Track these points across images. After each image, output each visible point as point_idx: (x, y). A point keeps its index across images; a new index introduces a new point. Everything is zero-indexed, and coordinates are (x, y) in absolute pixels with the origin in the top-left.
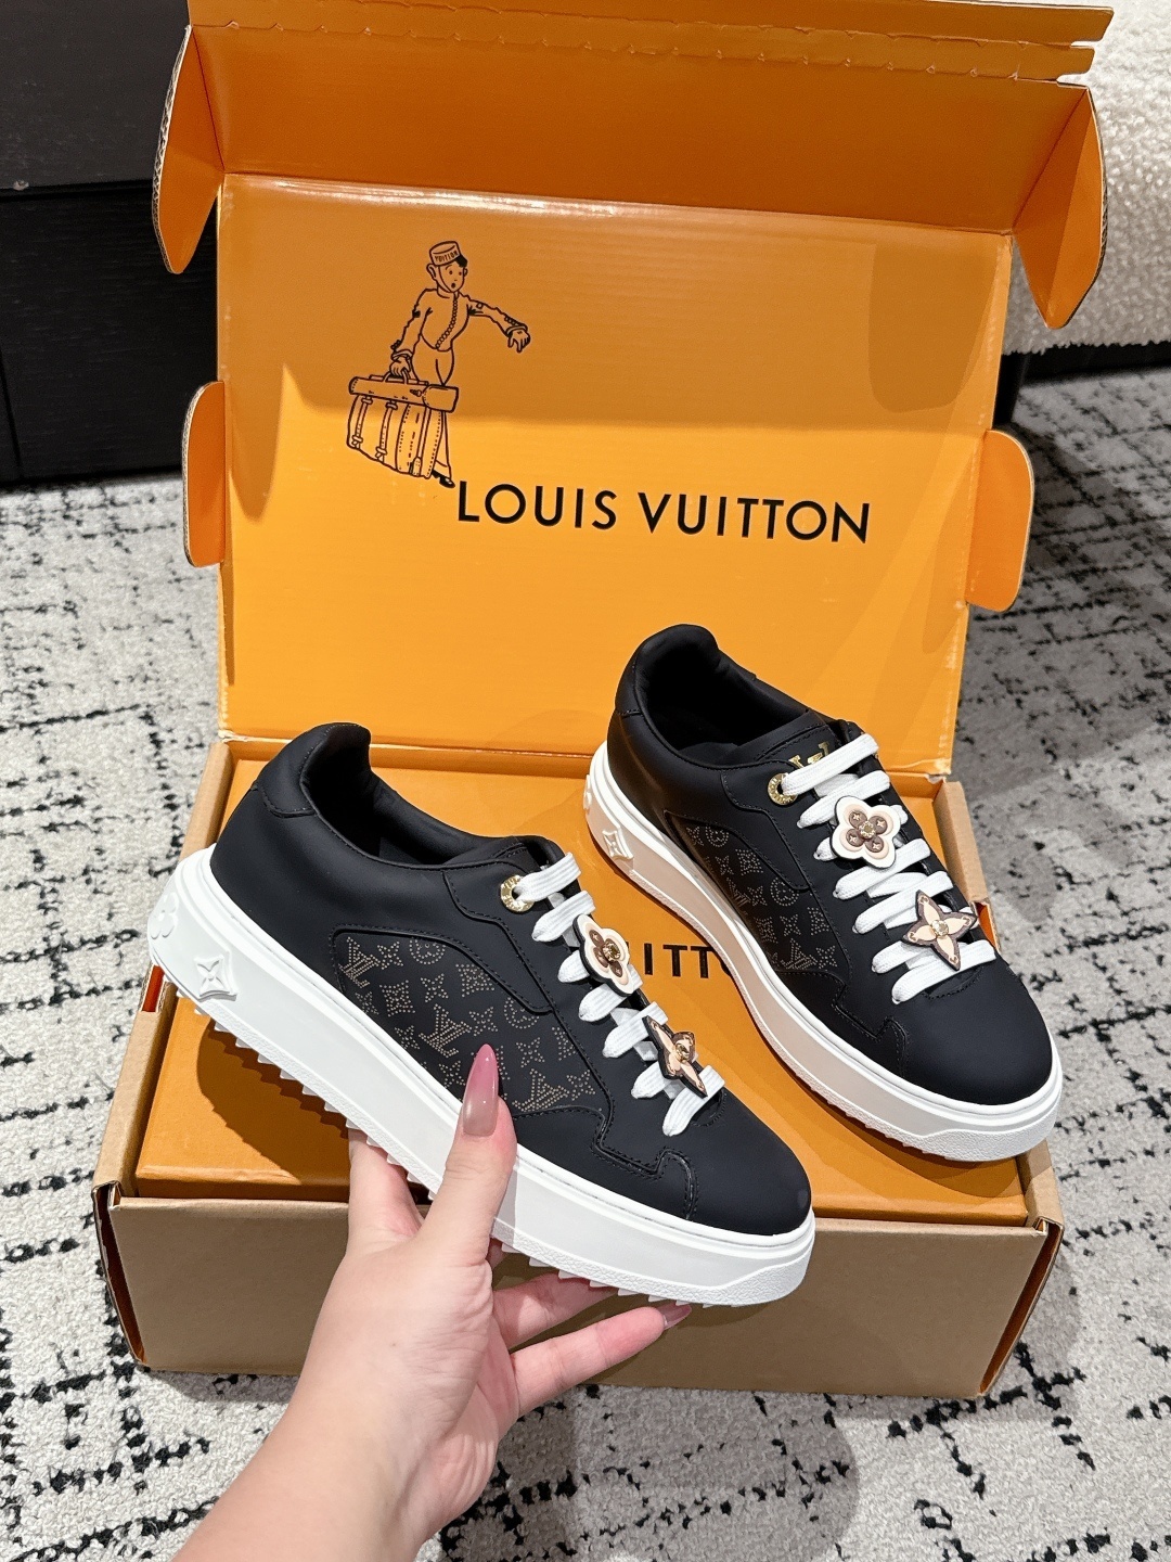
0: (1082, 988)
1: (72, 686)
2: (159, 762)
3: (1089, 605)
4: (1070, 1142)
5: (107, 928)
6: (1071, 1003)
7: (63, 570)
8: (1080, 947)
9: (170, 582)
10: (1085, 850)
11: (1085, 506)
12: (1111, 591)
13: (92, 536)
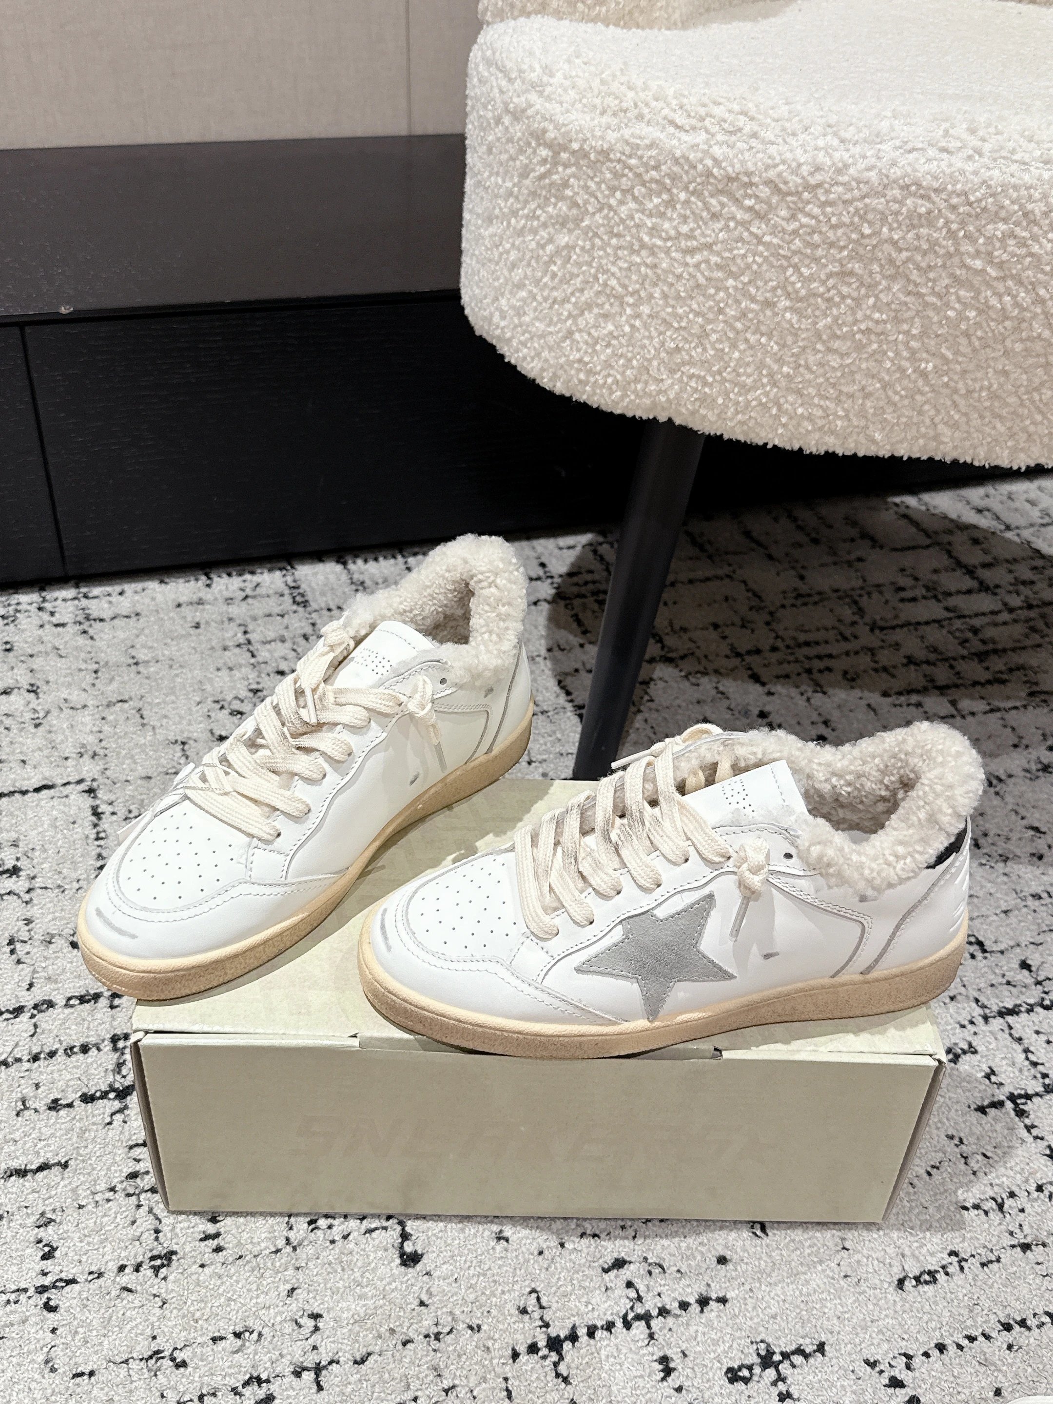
0: (997, 1060)
1: (24, 762)
2: (98, 833)
3: (989, 682)
4: (990, 1226)
5: (29, 999)
6: (988, 1076)
7: (32, 656)
8: (994, 1017)
9: (129, 665)
10: (995, 918)
11: (983, 594)
12: (1011, 670)
13: (63, 625)
